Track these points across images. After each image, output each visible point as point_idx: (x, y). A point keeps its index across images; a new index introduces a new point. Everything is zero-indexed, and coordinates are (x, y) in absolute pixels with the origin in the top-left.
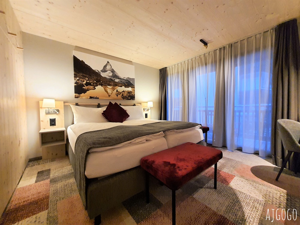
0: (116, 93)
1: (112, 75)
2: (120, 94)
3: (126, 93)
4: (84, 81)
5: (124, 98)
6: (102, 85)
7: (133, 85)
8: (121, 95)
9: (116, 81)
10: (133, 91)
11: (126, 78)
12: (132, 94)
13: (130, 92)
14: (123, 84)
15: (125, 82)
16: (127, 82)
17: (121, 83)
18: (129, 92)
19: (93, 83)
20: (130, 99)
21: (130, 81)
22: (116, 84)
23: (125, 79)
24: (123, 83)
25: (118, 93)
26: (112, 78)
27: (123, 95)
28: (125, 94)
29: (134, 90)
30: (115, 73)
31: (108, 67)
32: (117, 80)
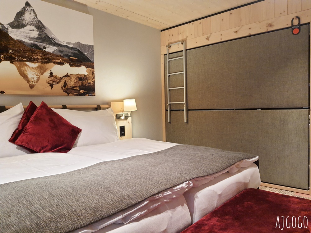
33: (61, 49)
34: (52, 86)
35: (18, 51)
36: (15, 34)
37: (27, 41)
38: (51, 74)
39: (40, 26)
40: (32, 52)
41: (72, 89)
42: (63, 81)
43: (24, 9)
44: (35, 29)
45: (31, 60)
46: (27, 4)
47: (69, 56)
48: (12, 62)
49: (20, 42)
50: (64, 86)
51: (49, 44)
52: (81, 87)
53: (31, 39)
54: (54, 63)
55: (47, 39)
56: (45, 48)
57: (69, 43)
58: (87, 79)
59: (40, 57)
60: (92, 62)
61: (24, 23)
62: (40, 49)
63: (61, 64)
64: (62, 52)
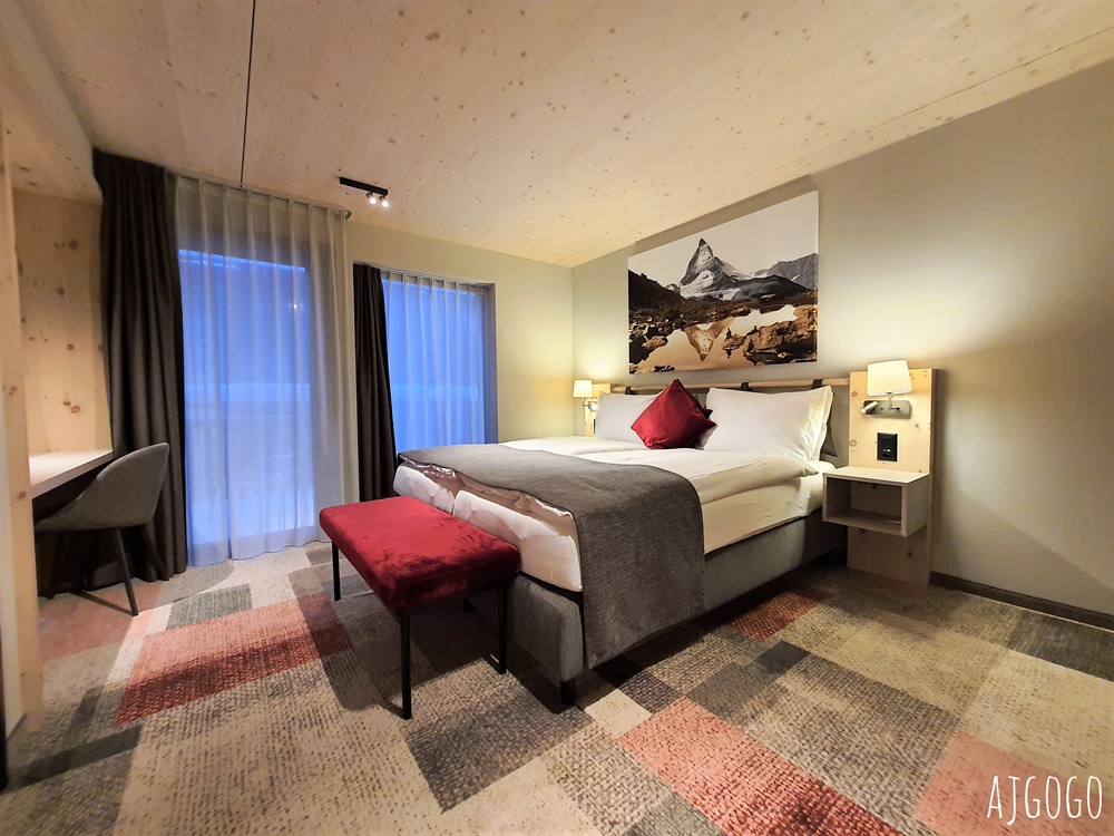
33: (746, 287)
34: (729, 353)
35: (689, 313)
36: (687, 292)
37: (700, 295)
38: (729, 333)
39: (716, 266)
40: (706, 308)
41: (762, 352)
42: (747, 342)
43: (698, 251)
44: (709, 272)
45: (703, 320)
46: (702, 242)
47: (758, 296)
48: (683, 330)
49: (692, 299)
50: (748, 351)
51: (728, 288)
52: (780, 349)
53: (703, 290)
54: (734, 315)
55: (725, 281)
56: (721, 296)
57: (760, 272)
58: (795, 329)
59: (714, 313)
60: (809, 290)
61: (697, 271)
62: (716, 299)
63: (745, 313)
64: (746, 293)
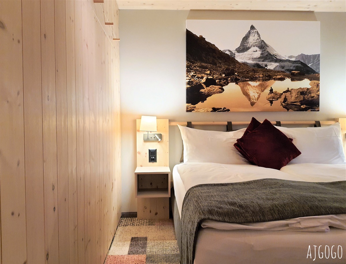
0: (270, 96)
1: (262, 54)
2: (280, 97)
3: (294, 94)
4: (202, 78)
5: (288, 106)
6: (236, 81)
7: (314, 72)
8: (282, 99)
9: (269, 67)
10: (315, 88)
11: (296, 57)
12: (312, 95)
13: (306, 90)
14: (288, 73)
15: (292, 68)
16: (297, 66)
17: (283, 70)
18: (303, 92)
19: (220, 79)
20: (305, 110)
21: (306, 63)
22: (269, 76)
23: (293, 59)
24: (288, 70)
25: (274, 96)
26: (260, 63)
27: (285, 100)
28: (292, 98)
29: (318, 85)
30: (268, 49)
31: (252, 39)
32: (272, 66)
